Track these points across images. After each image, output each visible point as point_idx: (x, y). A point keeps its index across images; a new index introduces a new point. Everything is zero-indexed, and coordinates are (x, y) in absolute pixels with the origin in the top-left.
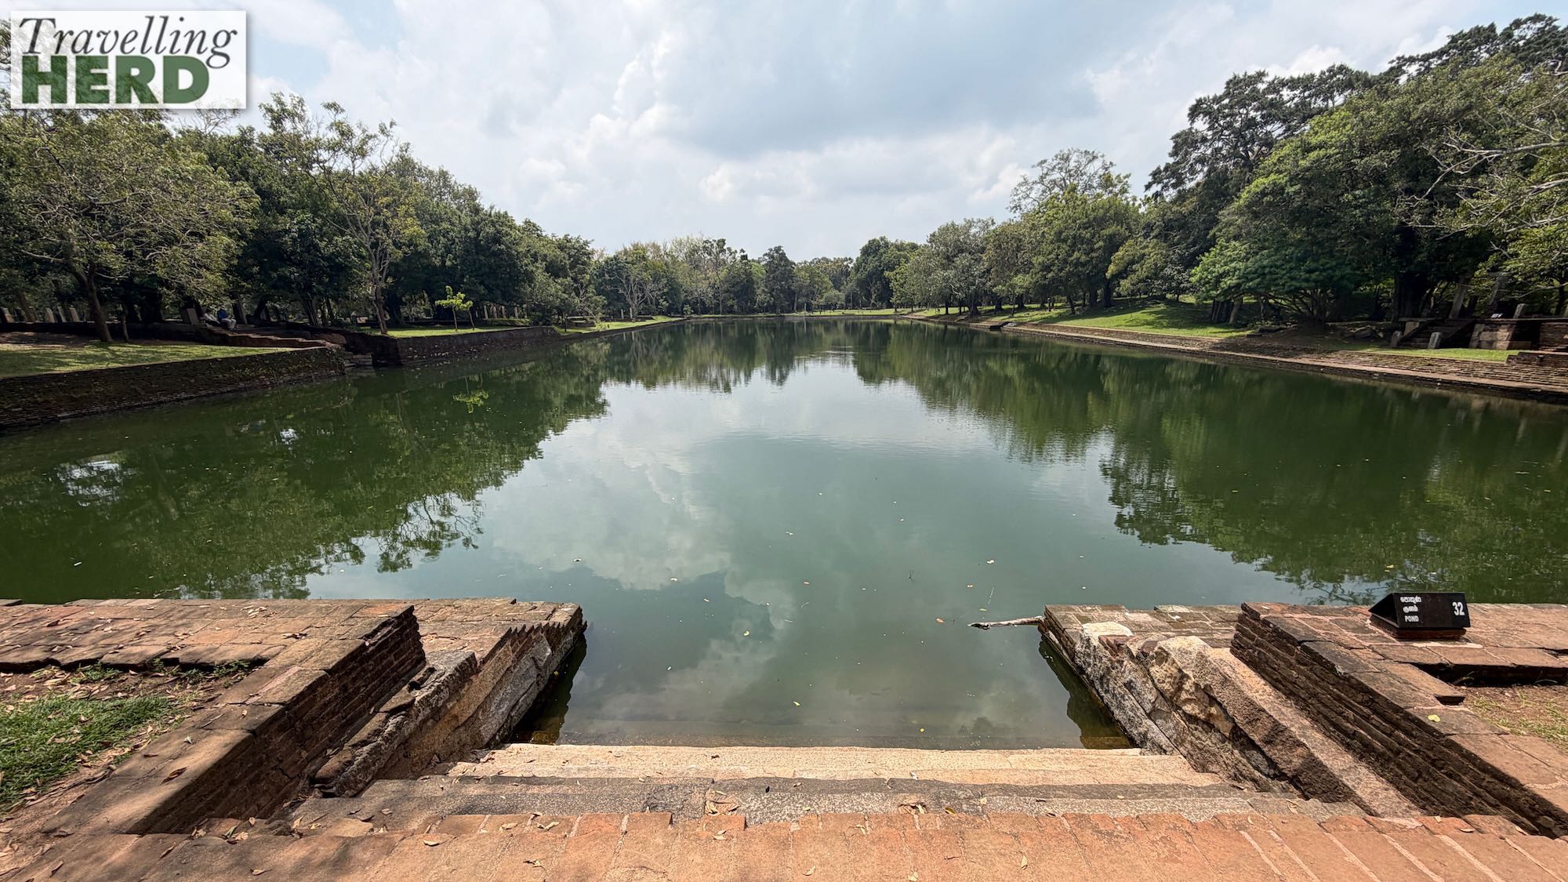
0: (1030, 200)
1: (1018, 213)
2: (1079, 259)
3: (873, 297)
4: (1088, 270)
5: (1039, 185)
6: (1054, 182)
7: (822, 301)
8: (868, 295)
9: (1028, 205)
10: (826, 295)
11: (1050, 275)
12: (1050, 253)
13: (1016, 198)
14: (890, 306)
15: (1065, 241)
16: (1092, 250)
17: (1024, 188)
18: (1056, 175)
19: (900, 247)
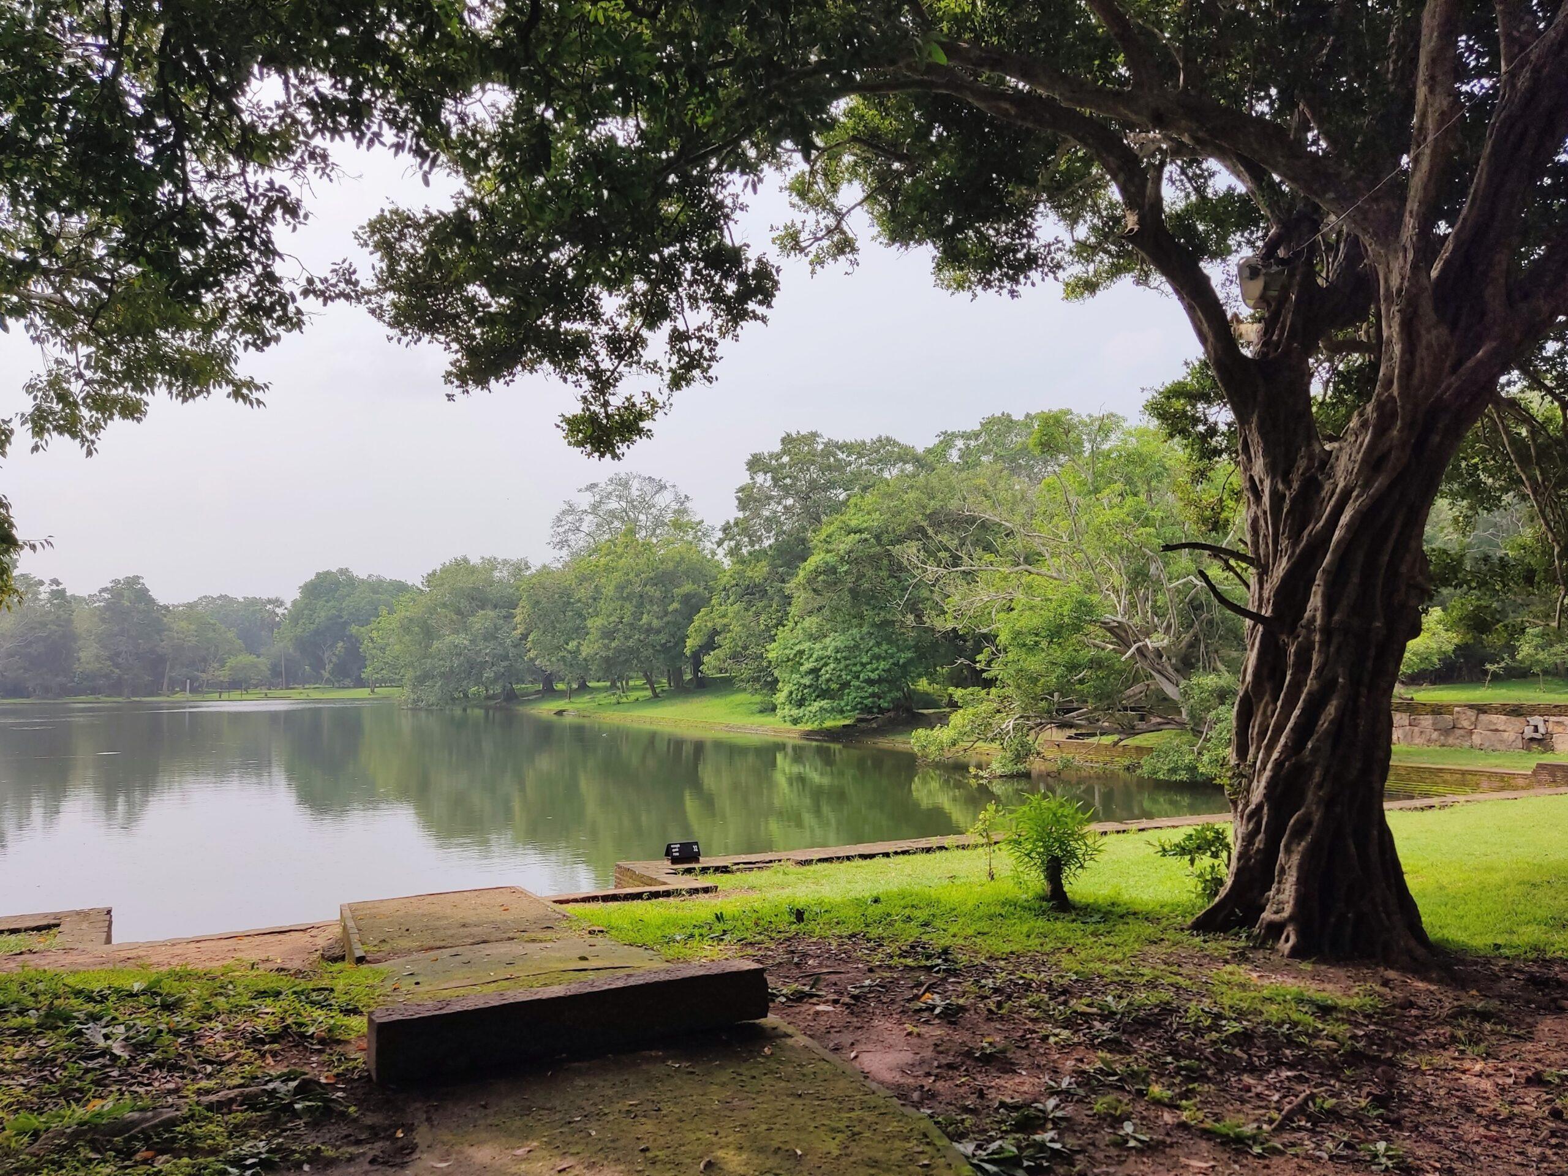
0: (582, 535)
1: (565, 552)
2: (650, 624)
3: (328, 667)
4: (663, 638)
5: (591, 517)
6: (612, 513)
7: (224, 675)
8: (318, 665)
9: (579, 541)
10: (231, 662)
11: (613, 645)
12: (611, 615)
13: (561, 530)
14: (360, 683)
15: (628, 598)
16: (666, 613)
17: (570, 518)
18: (613, 504)
19: (377, 586)
